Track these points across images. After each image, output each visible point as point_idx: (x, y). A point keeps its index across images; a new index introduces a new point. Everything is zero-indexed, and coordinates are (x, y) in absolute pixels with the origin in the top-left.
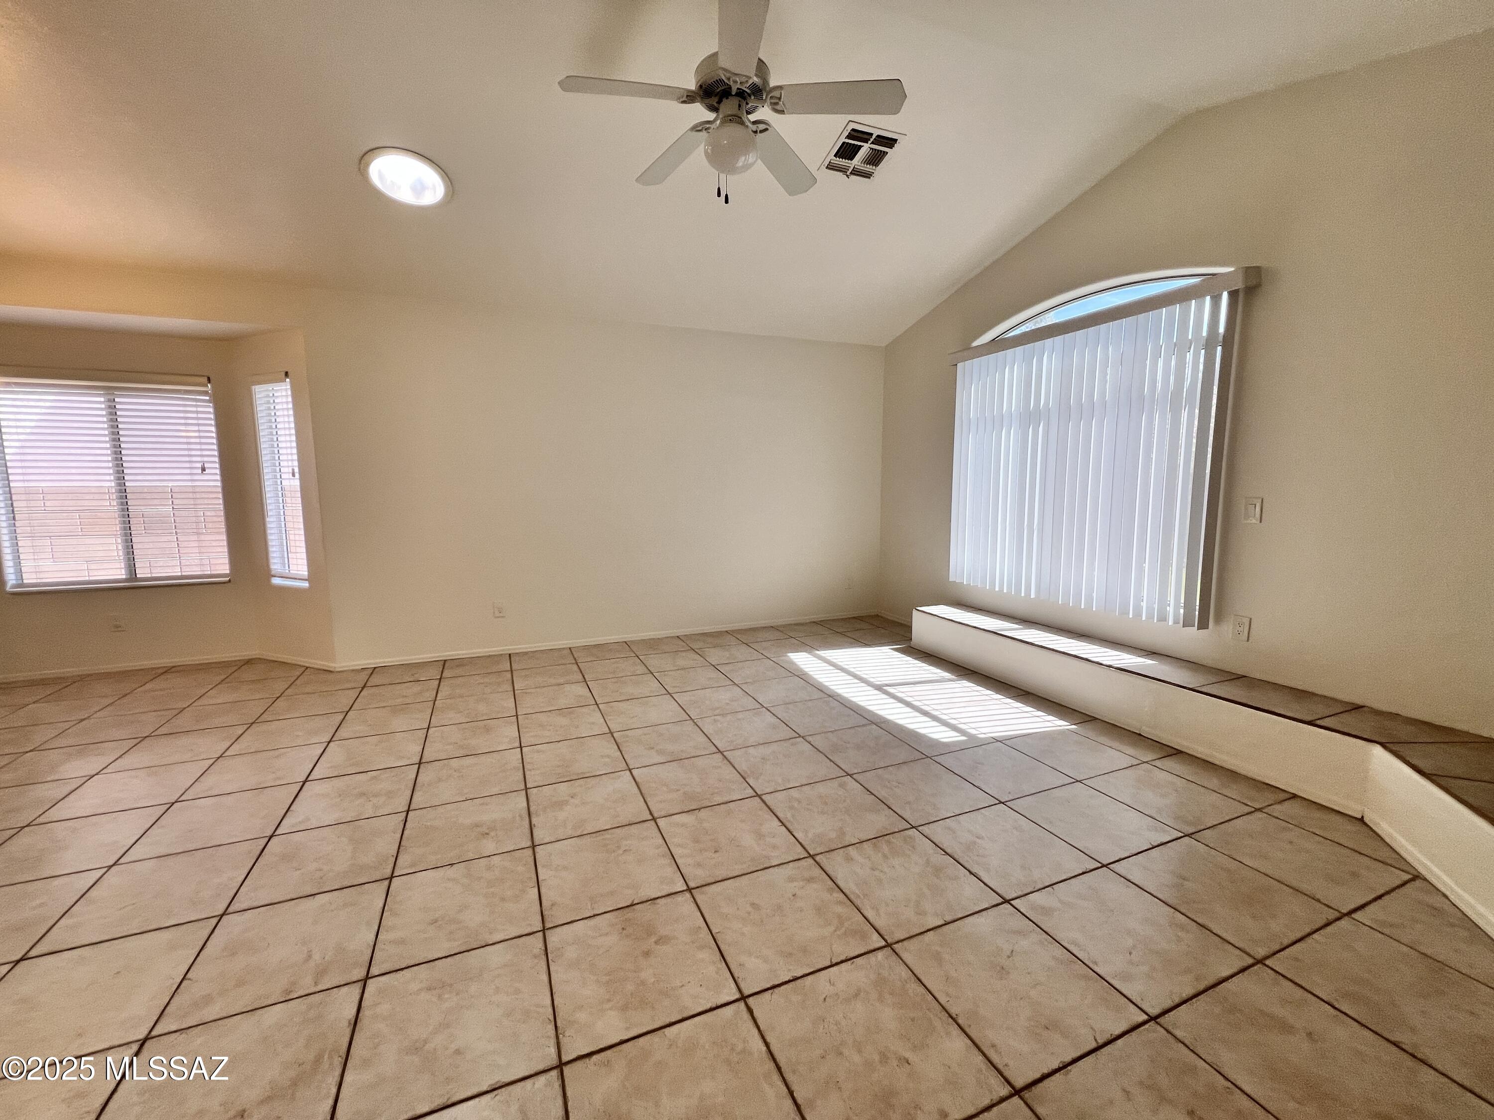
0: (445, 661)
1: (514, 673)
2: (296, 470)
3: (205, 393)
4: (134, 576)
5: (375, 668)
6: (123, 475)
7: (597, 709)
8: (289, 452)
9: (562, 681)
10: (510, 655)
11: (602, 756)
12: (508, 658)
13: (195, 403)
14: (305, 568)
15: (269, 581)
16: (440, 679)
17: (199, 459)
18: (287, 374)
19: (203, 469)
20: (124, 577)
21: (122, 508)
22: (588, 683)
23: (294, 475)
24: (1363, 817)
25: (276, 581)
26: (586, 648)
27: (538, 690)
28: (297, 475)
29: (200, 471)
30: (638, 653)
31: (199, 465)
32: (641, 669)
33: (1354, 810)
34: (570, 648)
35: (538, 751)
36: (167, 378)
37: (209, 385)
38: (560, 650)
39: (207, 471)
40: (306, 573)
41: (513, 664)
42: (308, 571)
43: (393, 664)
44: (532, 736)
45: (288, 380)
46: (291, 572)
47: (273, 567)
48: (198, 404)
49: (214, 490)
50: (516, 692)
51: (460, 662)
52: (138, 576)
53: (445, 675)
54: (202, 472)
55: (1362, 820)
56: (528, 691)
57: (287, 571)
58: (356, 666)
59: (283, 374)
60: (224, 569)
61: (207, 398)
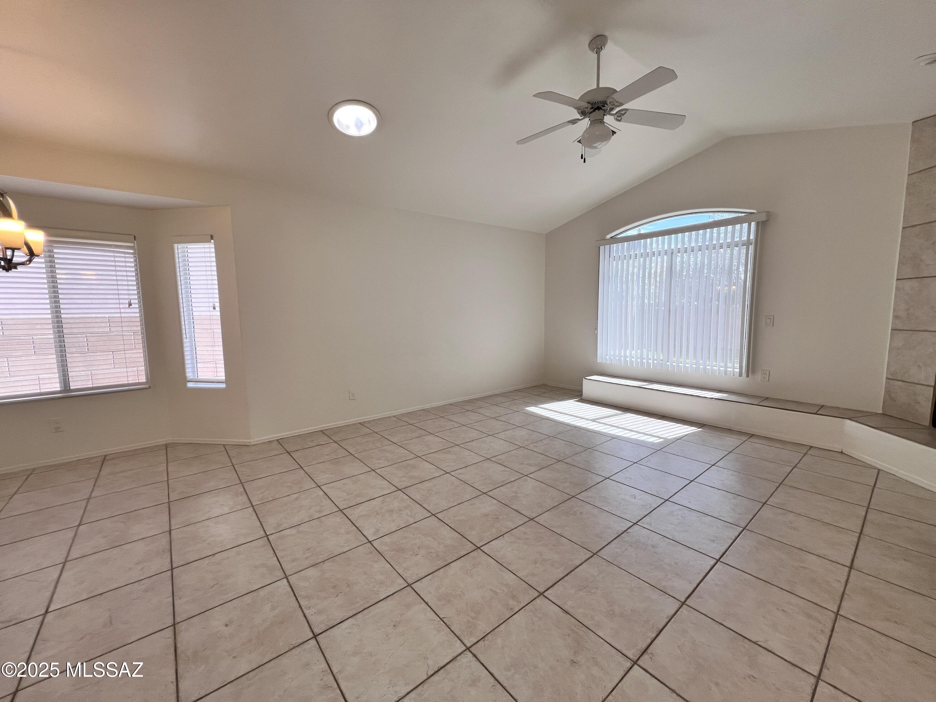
0: (322, 431)
1: (379, 433)
2: (217, 305)
4: (68, 388)
5: (277, 440)
6: (60, 310)
8: (209, 292)
9: (416, 435)
12: (361, 425)
13: (112, 254)
14: (224, 374)
15: (186, 384)
16: (335, 442)
17: (127, 297)
18: (212, 237)
19: (130, 304)
20: (59, 389)
21: (59, 335)
23: (214, 308)
24: (842, 451)
25: (190, 385)
27: (410, 441)
28: (218, 309)
29: (127, 306)
30: (440, 416)
31: (127, 301)
33: (838, 448)
34: (394, 416)
36: (81, 234)
37: (135, 242)
39: (133, 306)
40: (224, 378)
41: (371, 429)
42: (225, 376)
43: (288, 436)
45: (212, 241)
46: (199, 377)
47: (188, 375)
48: (126, 255)
49: (134, 320)
50: (398, 444)
51: (333, 431)
52: (71, 388)
54: (129, 307)
55: (842, 452)
56: (404, 443)
57: (197, 377)
58: (265, 439)
59: (210, 236)
60: (143, 379)
61: (132, 251)
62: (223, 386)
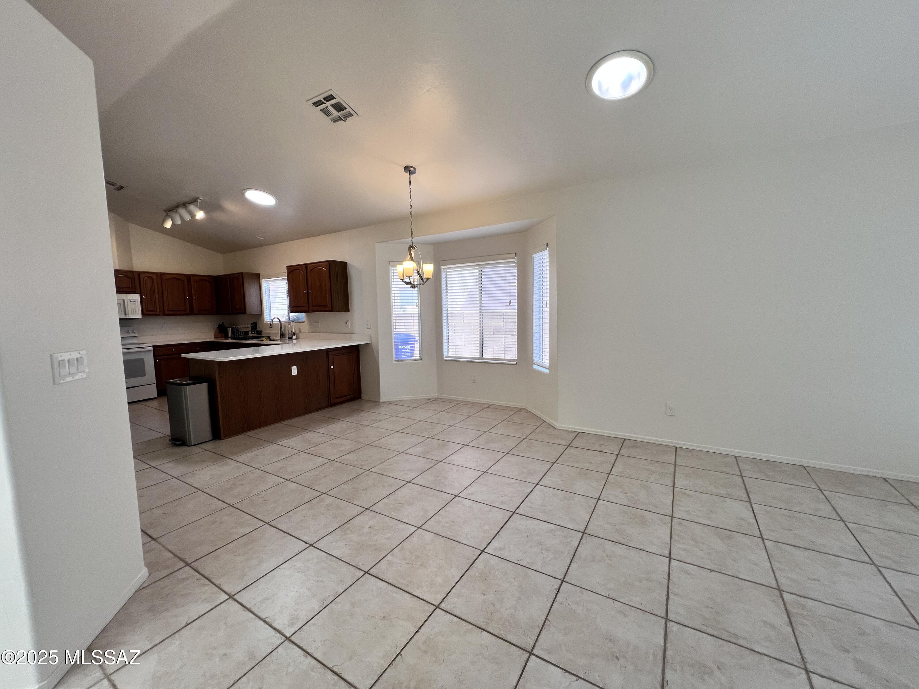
0: (625, 439)
1: (677, 467)
2: (548, 303)
3: (514, 262)
4: (482, 357)
5: (579, 432)
6: (482, 307)
7: (761, 544)
9: (722, 492)
10: (676, 448)
11: (765, 623)
12: (674, 450)
13: (509, 268)
14: (548, 361)
15: (533, 366)
16: (618, 455)
17: (509, 298)
19: (510, 304)
20: (479, 357)
22: (754, 505)
23: (547, 305)
25: (535, 367)
26: (754, 461)
27: (697, 494)
30: (822, 487)
31: (509, 301)
32: (825, 509)
34: (736, 457)
35: (686, 572)
36: (493, 257)
37: (516, 258)
38: (725, 456)
39: (512, 304)
40: (548, 365)
41: (677, 459)
44: (684, 550)
45: (548, 248)
46: (542, 364)
47: (534, 358)
48: (511, 268)
49: (514, 314)
50: (676, 489)
51: (635, 444)
52: (484, 357)
53: (622, 452)
56: (688, 492)
57: (540, 362)
58: (569, 428)
59: (546, 245)
60: (515, 357)
61: (515, 265)
62: (547, 371)
